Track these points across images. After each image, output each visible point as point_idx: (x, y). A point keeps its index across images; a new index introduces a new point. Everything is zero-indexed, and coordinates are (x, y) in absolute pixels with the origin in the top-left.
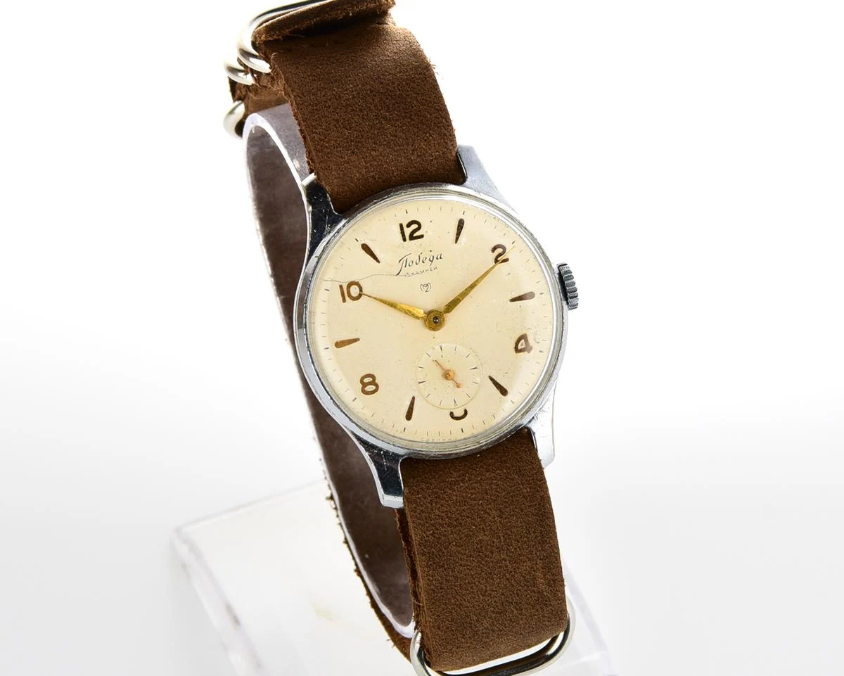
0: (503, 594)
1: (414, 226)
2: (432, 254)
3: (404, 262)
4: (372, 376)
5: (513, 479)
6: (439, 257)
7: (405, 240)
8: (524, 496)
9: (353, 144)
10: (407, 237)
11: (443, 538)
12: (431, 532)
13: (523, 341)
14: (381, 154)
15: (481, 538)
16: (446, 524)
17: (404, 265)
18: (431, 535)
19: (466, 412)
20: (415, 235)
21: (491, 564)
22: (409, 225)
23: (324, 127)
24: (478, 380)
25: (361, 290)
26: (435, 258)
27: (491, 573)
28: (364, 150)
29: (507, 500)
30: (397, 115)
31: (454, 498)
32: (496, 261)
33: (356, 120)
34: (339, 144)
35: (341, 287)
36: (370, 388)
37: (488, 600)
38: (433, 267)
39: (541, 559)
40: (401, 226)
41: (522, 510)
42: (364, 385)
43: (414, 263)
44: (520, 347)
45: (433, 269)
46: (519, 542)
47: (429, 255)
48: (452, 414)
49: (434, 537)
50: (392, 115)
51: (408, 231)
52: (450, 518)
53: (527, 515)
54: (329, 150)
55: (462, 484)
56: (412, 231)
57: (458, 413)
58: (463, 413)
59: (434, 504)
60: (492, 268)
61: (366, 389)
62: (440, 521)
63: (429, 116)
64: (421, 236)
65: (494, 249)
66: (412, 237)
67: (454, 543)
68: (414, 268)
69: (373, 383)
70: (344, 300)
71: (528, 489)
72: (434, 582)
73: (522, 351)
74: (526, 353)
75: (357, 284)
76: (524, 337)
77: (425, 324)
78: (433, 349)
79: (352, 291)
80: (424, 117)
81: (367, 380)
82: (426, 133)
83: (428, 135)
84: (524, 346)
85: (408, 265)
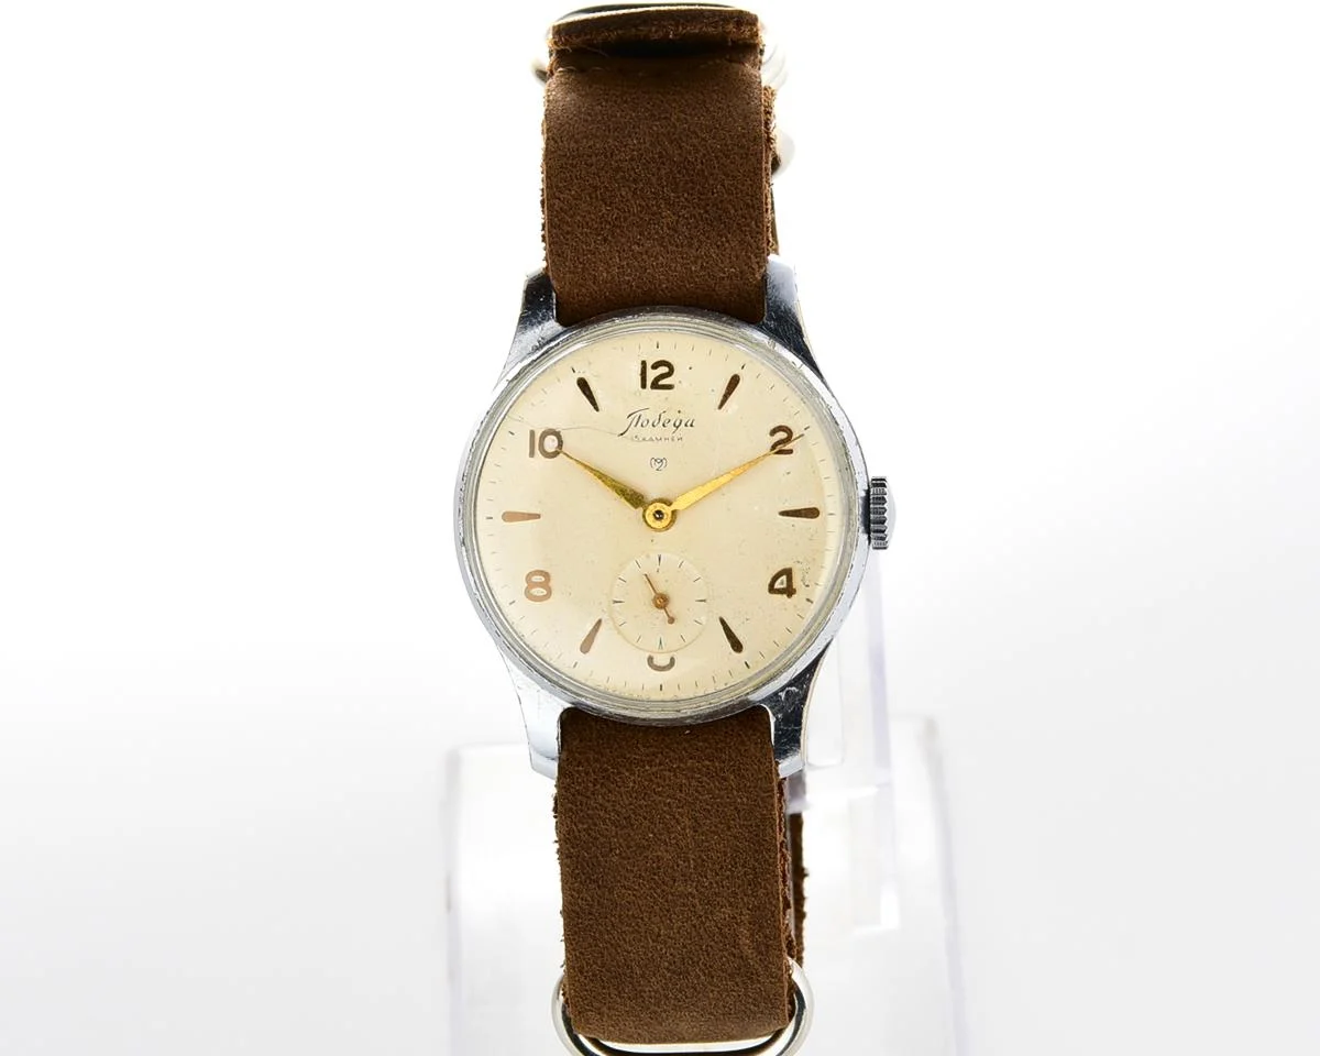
0: (684, 946)
1: (664, 370)
2: (681, 416)
3: (635, 418)
4: (546, 575)
6: (689, 424)
7: (644, 386)
8: (736, 808)
9: (608, 227)
10: (649, 383)
11: (602, 840)
12: (585, 826)
13: (784, 578)
14: (647, 252)
15: (659, 853)
16: (610, 819)
17: (636, 420)
19: (672, 661)
20: (661, 383)
21: (670, 897)
22: (655, 366)
23: (573, 192)
24: (703, 619)
25: (561, 444)
26: (683, 424)
27: (668, 910)
28: (623, 240)
29: (709, 807)
30: (686, 199)
31: (631, 784)
32: (773, 447)
33: (624, 193)
34: (587, 223)
35: (532, 433)
36: (539, 591)
37: (661, 949)
38: (677, 435)
39: (748, 909)
40: (644, 363)
41: (729, 828)
42: (531, 585)
43: (650, 424)
44: (777, 585)
45: (676, 439)
46: (717, 874)
47: (674, 417)
48: (650, 660)
49: (589, 834)
50: (678, 197)
51: (652, 375)
52: (618, 813)
53: (735, 837)
54: (569, 229)
55: (647, 768)
56: (658, 377)
57: (662, 660)
58: (668, 662)
59: (598, 786)
60: (765, 457)
61: (532, 591)
63: (732, 211)
64: (669, 387)
65: (773, 432)
66: (655, 385)
67: (618, 852)
68: (648, 432)
69: (546, 585)
70: (532, 454)
71: (745, 800)
72: (580, 901)
73: (780, 591)
74: (785, 596)
75: (557, 434)
76: (788, 572)
77: (644, 516)
78: (648, 556)
79: (547, 443)
80: (726, 211)
81: (538, 579)
82: (721, 236)
83: (724, 239)
84: (785, 586)
85: (640, 424)
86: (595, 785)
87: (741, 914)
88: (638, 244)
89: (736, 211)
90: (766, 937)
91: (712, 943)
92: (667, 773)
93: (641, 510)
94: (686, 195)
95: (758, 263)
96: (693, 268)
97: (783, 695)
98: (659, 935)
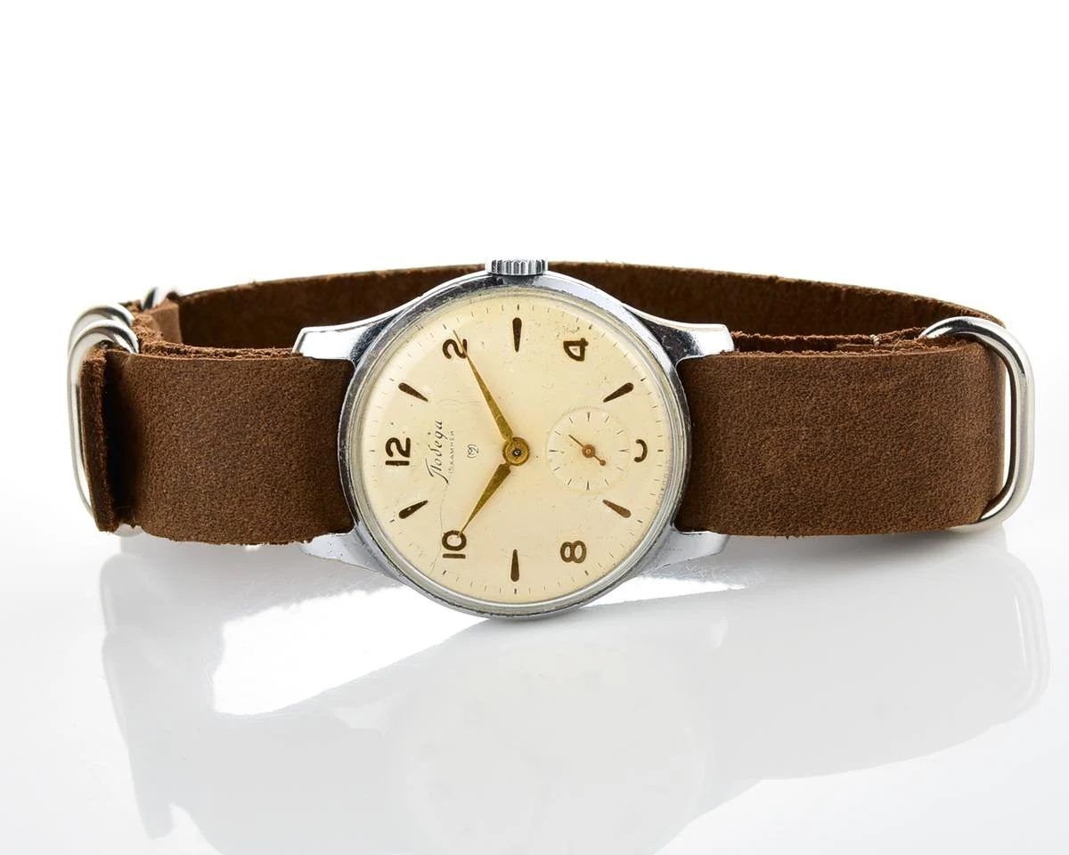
0: (885, 436)
1: (394, 447)
2: (433, 432)
3: (434, 470)
4: (565, 545)
5: (732, 398)
6: (439, 426)
7: (407, 463)
8: (757, 390)
9: (276, 491)
10: (405, 459)
11: (782, 501)
12: (770, 514)
13: (571, 348)
14: (298, 458)
15: (795, 455)
16: (764, 494)
17: (436, 470)
18: (773, 515)
19: (640, 442)
20: (404, 449)
21: (836, 447)
22: (390, 454)
23: (246, 520)
24: (604, 415)
25: (455, 533)
26: (439, 431)
27: (849, 449)
28: (287, 478)
29: (756, 412)
30: (251, 426)
31: (736, 475)
32: (463, 356)
33: (246, 478)
34: (273, 508)
35: (445, 556)
36: (578, 552)
37: (887, 455)
38: (448, 436)
39: (849, 384)
40: (388, 463)
41: (773, 396)
42: (572, 558)
43: (439, 458)
44: (577, 354)
45: (451, 437)
46: (815, 408)
47: (433, 438)
48: (638, 460)
49: (777, 511)
50: (250, 432)
51: (398, 457)
52: (759, 486)
53: (782, 392)
54: (278, 523)
55: (722, 460)
56: (398, 451)
57: (639, 450)
58: (640, 445)
59: (737, 502)
60: (470, 362)
61: (578, 558)
62: (760, 500)
63: (263, 386)
64: (408, 441)
65: (448, 356)
66: (406, 454)
67: (792, 489)
68: (445, 459)
69: (573, 547)
70: (463, 556)
71: (750, 382)
72: (839, 521)
73: (583, 351)
74: (586, 347)
75: (447, 535)
76: (567, 345)
77: (517, 465)
78: (551, 461)
79: (454, 544)
80: (262, 391)
81: (568, 553)
82: (284, 396)
83: (286, 393)
84: (578, 348)
85: (439, 467)
86: (736, 505)
87: (853, 390)
88: (291, 465)
89: (262, 383)
90: (876, 370)
91: (882, 413)
92: (727, 444)
93: (512, 468)
94: (248, 425)
95: (306, 365)
96: (310, 418)
97: (668, 348)
98: (873, 457)
